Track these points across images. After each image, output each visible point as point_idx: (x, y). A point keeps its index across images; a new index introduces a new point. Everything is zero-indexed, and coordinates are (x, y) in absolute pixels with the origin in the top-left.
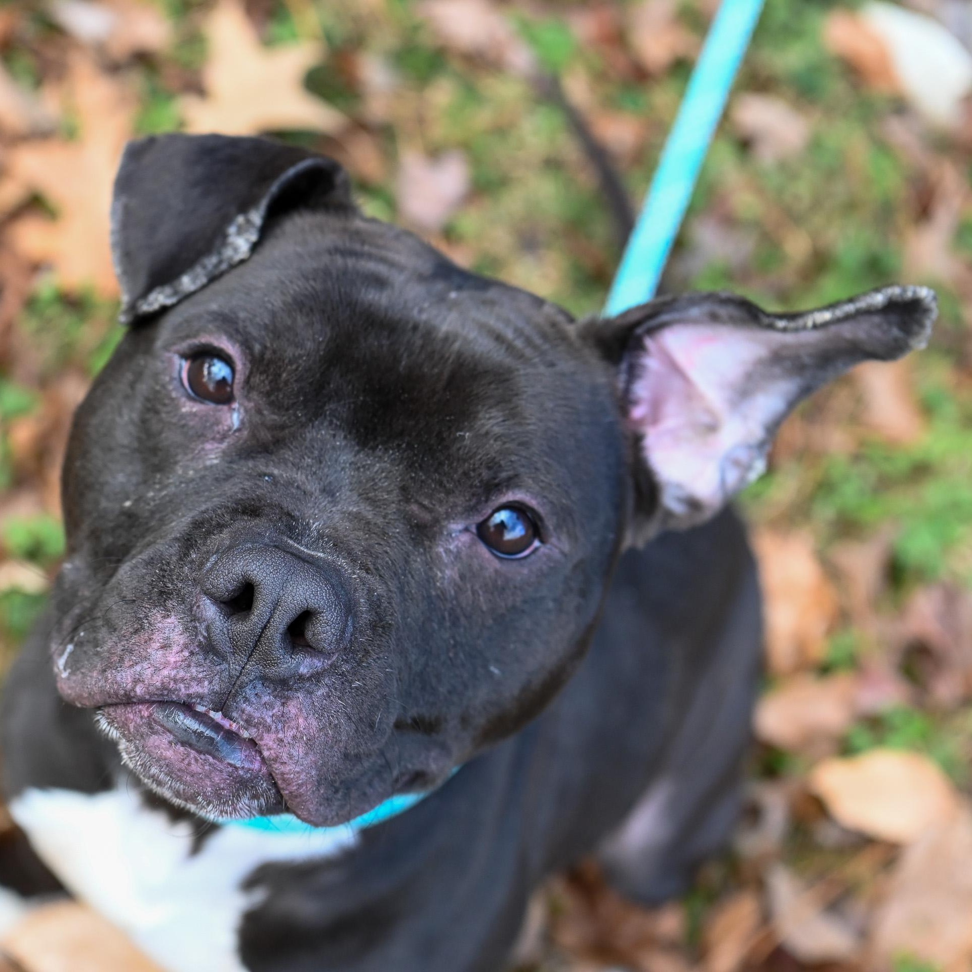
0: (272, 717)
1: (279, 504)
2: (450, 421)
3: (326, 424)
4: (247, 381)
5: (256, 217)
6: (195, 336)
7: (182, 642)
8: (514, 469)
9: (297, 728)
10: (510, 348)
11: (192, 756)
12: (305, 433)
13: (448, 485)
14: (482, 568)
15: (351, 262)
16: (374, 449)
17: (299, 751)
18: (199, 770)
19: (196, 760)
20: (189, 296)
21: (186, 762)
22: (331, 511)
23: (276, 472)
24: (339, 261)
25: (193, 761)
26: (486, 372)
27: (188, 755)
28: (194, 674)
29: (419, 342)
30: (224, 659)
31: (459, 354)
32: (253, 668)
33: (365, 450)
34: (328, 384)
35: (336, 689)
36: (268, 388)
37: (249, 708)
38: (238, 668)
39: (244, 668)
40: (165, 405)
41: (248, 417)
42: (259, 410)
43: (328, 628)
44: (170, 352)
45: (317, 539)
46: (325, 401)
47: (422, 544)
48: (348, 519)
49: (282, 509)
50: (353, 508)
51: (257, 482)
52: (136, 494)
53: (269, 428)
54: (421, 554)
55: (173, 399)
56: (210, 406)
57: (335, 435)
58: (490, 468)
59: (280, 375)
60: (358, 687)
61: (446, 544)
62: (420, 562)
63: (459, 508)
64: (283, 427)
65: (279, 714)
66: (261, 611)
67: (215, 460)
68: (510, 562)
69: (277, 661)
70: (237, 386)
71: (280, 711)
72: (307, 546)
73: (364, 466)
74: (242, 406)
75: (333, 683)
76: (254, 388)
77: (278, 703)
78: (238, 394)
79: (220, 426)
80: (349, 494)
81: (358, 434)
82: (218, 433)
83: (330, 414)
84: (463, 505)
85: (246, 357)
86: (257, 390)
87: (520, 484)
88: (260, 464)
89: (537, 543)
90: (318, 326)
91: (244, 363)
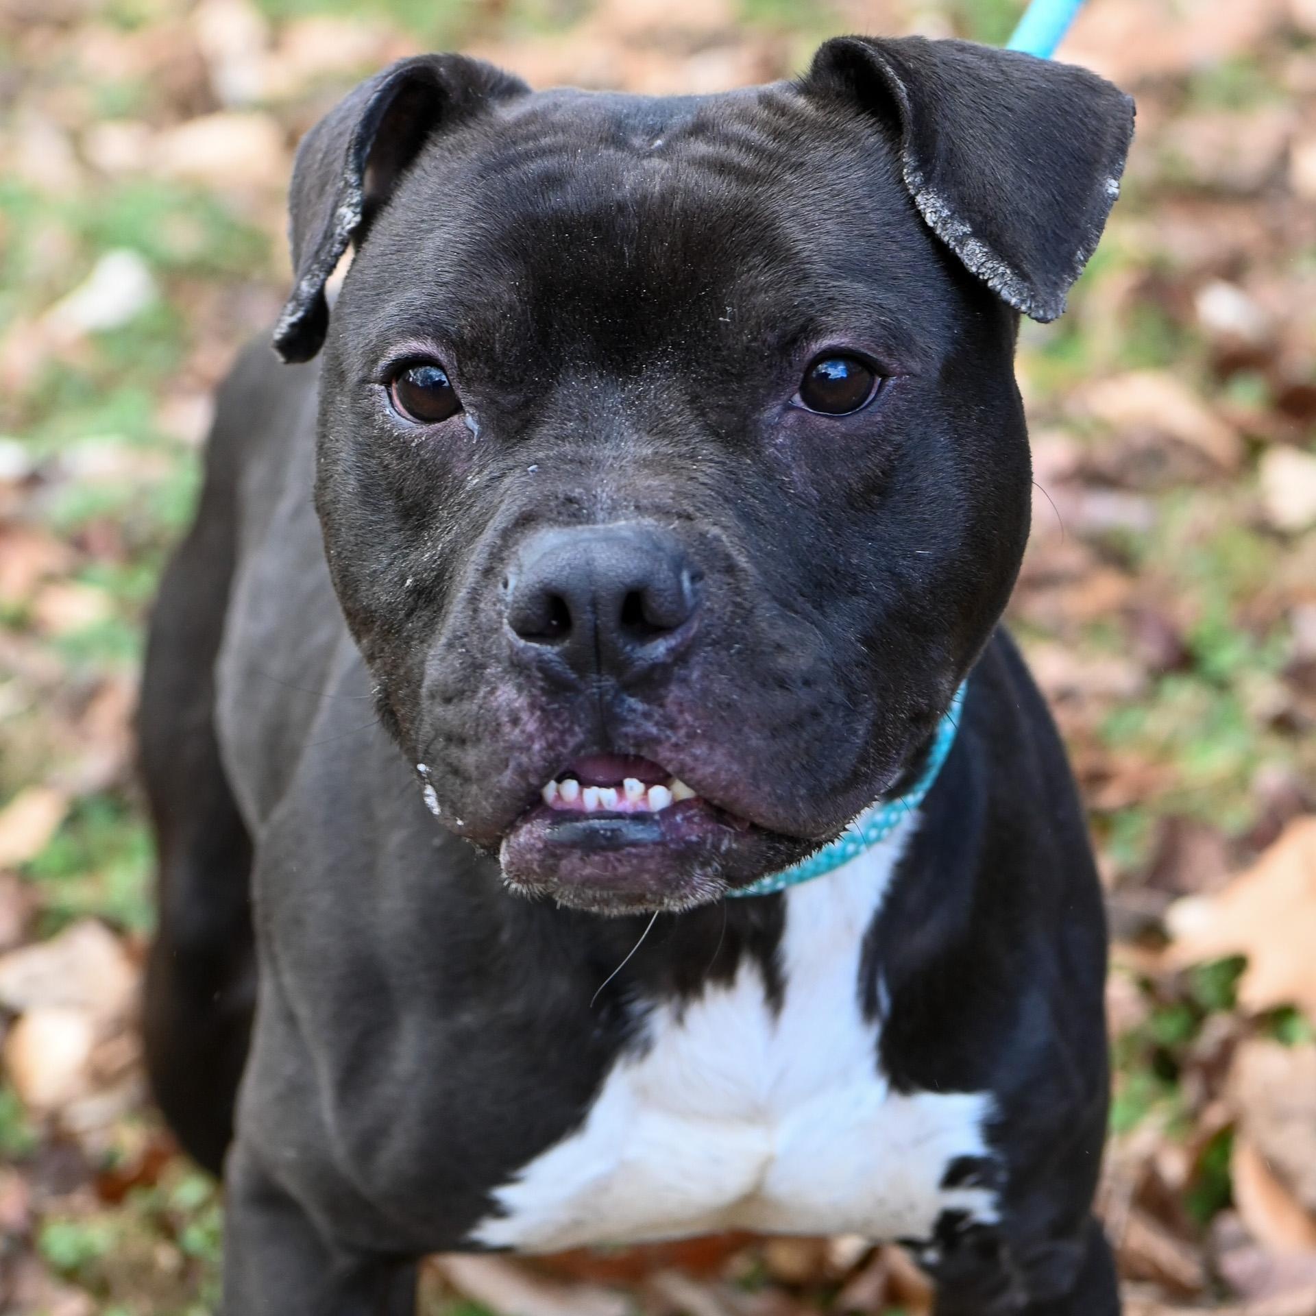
0: (655, 724)
2: (707, 295)
3: (571, 372)
4: (461, 374)
6: (383, 355)
8: (802, 314)
10: (743, 176)
11: (612, 858)
12: (554, 396)
14: (827, 441)
15: (512, 174)
16: (639, 372)
18: (628, 869)
19: (620, 860)
21: (610, 868)
22: (621, 467)
23: (540, 456)
24: (497, 179)
28: (561, 728)
30: (576, 691)
32: (609, 682)
33: (630, 378)
34: (551, 326)
35: (711, 663)
36: (487, 371)
37: (630, 729)
38: (595, 690)
39: (599, 688)
40: (393, 449)
41: (484, 415)
42: (491, 399)
43: (662, 600)
44: (369, 382)
45: (614, 508)
46: (558, 348)
47: (746, 454)
48: (646, 466)
49: (557, 498)
50: (648, 451)
51: (523, 479)
52: (411, 568)
53: (512, 413)
54: (749, 465)
55: (397, 438)
56: (438, 425)
57: (588, 380)
58: (773, 328)
59: (492, 349)
60: (739, 652)
61: (773, 440)
62: (754, 474)
63: (761, 390)
64: (526, 404)
65: (661, 719)
66: (582, 618)
67: (473, 481)
68: (856, 416)
69: (629, 662)
70: (455, 384)
71: (661, 716)
72: (603, 521)
73: (638, 397)
74: (471, 405)
75: (705, 658)
76: (471, 378)
77: (655, 708)
78: (459, 393)
79: (459, 443)
80: (636, 437)
81: (614, 364)
82: (461, 450)
83: (571, 360)
84: (765, 384)
85: (446, 347)
86: (477, 379)
87: (819, 328)
88: (521, 455)
89: (877, 380)
90: (508, 270)
91: (447, 355)
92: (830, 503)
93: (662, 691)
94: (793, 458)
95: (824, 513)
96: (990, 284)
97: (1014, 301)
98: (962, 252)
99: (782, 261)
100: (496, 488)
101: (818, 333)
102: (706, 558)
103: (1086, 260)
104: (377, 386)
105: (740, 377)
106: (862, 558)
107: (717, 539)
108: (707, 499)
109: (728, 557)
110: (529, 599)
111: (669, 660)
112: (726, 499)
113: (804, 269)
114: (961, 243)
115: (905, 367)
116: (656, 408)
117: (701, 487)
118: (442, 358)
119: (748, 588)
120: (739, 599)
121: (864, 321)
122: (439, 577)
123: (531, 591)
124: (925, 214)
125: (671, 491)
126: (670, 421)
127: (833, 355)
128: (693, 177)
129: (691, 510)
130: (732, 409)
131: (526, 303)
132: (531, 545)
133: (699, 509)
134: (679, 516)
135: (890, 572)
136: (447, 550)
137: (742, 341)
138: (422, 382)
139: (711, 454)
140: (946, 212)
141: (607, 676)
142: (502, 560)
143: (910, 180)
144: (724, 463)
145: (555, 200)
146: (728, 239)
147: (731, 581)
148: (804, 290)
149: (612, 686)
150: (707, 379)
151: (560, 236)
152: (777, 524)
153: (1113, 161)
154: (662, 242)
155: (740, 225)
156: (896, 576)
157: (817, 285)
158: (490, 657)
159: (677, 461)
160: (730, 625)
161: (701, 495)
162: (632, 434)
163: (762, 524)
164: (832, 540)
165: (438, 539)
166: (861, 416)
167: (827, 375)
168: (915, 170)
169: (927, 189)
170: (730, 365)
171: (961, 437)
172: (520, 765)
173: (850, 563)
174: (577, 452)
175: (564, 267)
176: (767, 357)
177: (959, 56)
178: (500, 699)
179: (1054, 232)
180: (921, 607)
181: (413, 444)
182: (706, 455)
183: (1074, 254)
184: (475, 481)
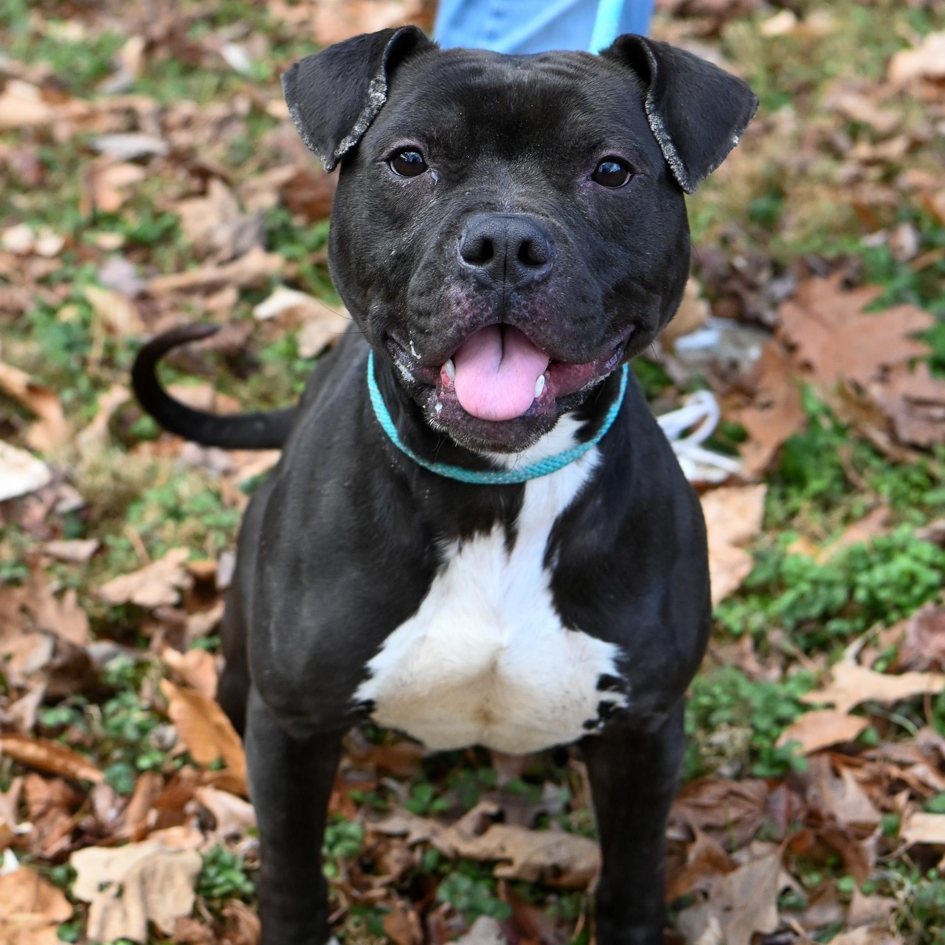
0: (528, 312)
1: (481, 201)
3: (485, 156)
4: (430, 154)
5: (382, 77)
6: (388, 146)
7: (464, 296)
8: (600, 136)
10: (569, 76)
12: (476, 165)
13: (566, 158)
14: (606, 198)
15: (456, 67)
16: (517, 158)
20: (362, 136)
23: (471, 189)
24: (449, 69)
26: (561, 93)
29: (516, 95)
30: (492, 288)
31: (542, 90)
32: (509, 285)
33: (512, 161)
34: (476, 134)
35: (558, 286)
36: (444, 152)
37: (516, 311)
38: (501, 289)
39: (503, 288)
40: (392, 189)
41: (441, 172)
42: (445, 165)
43: (539, 248)
44: (377, 162)
45: (512, 209)
46: (479, 145)
47: (568, 197)
48: (523, 196)
49: (483, 202)
50: (522, 190)
51: (463, 198)
52: (395, 245)
53: (455, 172)
54: (569, 202)
55: (394, 184)
56: (417, 177)
58: (585, 140)
59: (448, 142)
60: (570, 282)
61: (581, 193)
62: (571, 206)
63: (577, 168)
64: (462, 168)
65: (531, 310)
66: (500, 253)
68: (619, 189)
69: (520, 277)
70: (426, 159)
71: (531, 308)
72: (508, 213)
73: (517, 169)
74: (434, 167)
75: (557, 283)
76: (436, 155)
77: (530, 304)
78: (428, 163)
79: (427, 184)
80: (516, 185)
81: (505, 155)
82: (428, 188)
83: (485, 150)
84: (579, 165)
85: (423, 142)
86: (438, 156)
87: (608, 145)
88: (460, 189)
89: (629, 175)
90: (456, 108)
91: (424, 146)
92: (605, 227)
94: (589, 203)
96: (672, 167)
97: (679, 179)
98: (664, 147)
100: (447, 204)
101: (607, 147)
102: (555, 235)
103: (713, 170)
104: (382, 163)
105: (568, 161)
107: (560, 228)
110: (474, 241)
111: (540, 279)
112: (560, 214)
114: (665, 143)
115: (644, 171)
117: (550, 205)
118: (422, 147)
119: (573, 251)
120: (570, 255)
122: (412, 247)
124: (652, 124)
125: (538, 204)
126: (532, 179)
127: (612, 159)
128: (544, 76)
129: (548, 213)
131: (464, 123)
132: (473, 220)
133: (551, 214)
134: (543, 215)
136: (417, 234)
138: (407, 158)
140: (661, 127)
141: (508, 282)
142: (457, 227)
143: (648, 107)
145: (478, 80)
149: (510, 287)
150: (551, 162)
153: (740, 128)
158: (449, 271)
159: (538, 195)
160: (566, 267)
161: (550, 209)
162: (514, 184)
165: (412, 230)
166: (622, 189)
168: (652, 103)
169: (655, 113)
172: (458, 326)
175: (483, 110)
176: (582, 153)
177: (683, 57)
178: (452, 293)
179: (704, 152)
181: (403, 186)
183: (709, 166)
184: (434, 202)
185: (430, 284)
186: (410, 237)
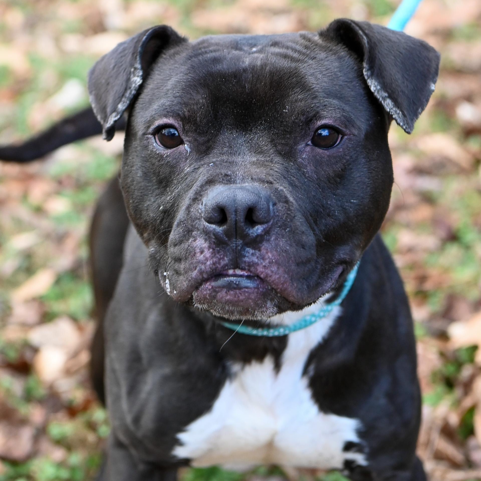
0: (257, 258)
1: (220, 173)
2: (278, 102)
3: (225, 130)
4: (184, 129)
5: (137, 65)
6: (153, 124)
7: (207, 246)
8: (315, 110)
9: (269, 258)
10: (293, 59)
11: (238, 293)
12: (218, 138)
14: (322, 157)
15: (200, 58)
16: (251, 130)
17: (274, 268)
18: (244, 297)
19: (241, 294)
21: (237, 296)
22: (245, 165)
23: (214, 160)
24: (195, 60)
25: (239, 295)
27: (236, 294)
28: (219, 257)
29: (250, 76)
30: (227, 244)
31: (271, 72)
32: (240, 242)
33: (247, 133)
34: (218, 112)
35: (279, 234)
36: (194, 128)
37: (247, 259)
38: (234, 245)
39: (236, 244)
40: (156, 158)
41: (192, 145)
42: (195, 139)
43: (261, 212)
44: (146, 134)
45: (243, 179)
46: (221, 121)
47: (291, 161)
48: (254, 165)
49: (222, 174)
50: (254, 159)
51: (208, 168)
52: (162, 202)
53: (203, 144)
54: (292, 165)
55: (158, 154)
56: (174, 149)
57: (232, 133)
58: (303, 115)
59: (196, 120)
60: (289, 231)
61: (301, 156)
62: (294, 169)
63: (298, 138)
64: (208, 141)
65: (259, 256)
66: (231, 217)
67: (187, 169)
68: (333, 149)
69: (247, 235)
70: (181, 134)
71: (259, 254)
72: (239, 183)
73: (251, 140)
74: (187, 141)
75: (277, 232)
76: (188, 131)
77: (257, 251)
78: (183, 137)
79: (182, 155)
80: (250, 154)
81: (242, 127)
82: (183, 158)
83: (225, 125)
84: (300, 136)
85: (177, 120)
86: (190, 131)
87: (321, 116)
88: (206, 160)
89: (340, 136)
90: (201, 91)
91: (178, 123)
92: (321, 180)
93: (260, 245)
94: (308, 163)
95: (318, 184)
96: (394, 116)
98: (384, 103)
99: (307, 91)
100: (197, 172)
101: (320, 118)
102: (277, 198)
104: (150, 136)
105: (290, 133)
106: (332, 202)
107: (282, 190)
108: (278, 177)
109: (286, 197)
110: (212, 209)
111: (263, 233)
112: (285, 178)
113: (316, 94)
114: (384, 99)
115: (352, 132)
116: (258, 143)
117: (276, 172)
118: (176, 125)
119: (293, 209)
120: (289, 212)
121: (338, 115)
122: (173, 206)
123: (212, 206)
124: (371, 87)
125: (264, 173)
126: (263, 148)
127: (324, 127)
128: (274, 59)
129: (272, 180)
130: (287, 145)
131: (209, 103)
132: (213, 190)
133: (275, 180)
134: (268, 182)
135: (342, 207)
136: (176, 195)
137: (292, 119)
138: (167, 133)
139: (278, 161)
141: (239, 240)
142: (201, 196)
143: (365, 74)
144: (283, 164)
145: (219, 67)
146: (287, 82)
147: (287, 205)
148: (315, 101)
149: (241, 244)
150: (277, 133)
151: (221, 80)
152: (302, 188)
153: (434, 77)
154: (261, 83)
155: (292, 76)
156: (344, 209)
157: (320, 100)
158: (196, 228)
159: (266, 163)
160: (285, 221)
161: (276, 175)
162: (248, 153)
163: (297, 187)
164: (321, 195)
165: (173, 191)
166: (335, 149)
167: (321, 134)
168: (368, 70)
169: (372, 78)
170: (287, 128)
171: (370, 161)
172: (201, 269)
173: (328, 203)
174: (228, 159)
175: (223, 91)
176: (301, 126)
178: (197, 243)
180: (352, 223)
181: (165, 156)
182: (276, 161)
184: (188, 170)
185: (181, 237)
186: (172, 197)
